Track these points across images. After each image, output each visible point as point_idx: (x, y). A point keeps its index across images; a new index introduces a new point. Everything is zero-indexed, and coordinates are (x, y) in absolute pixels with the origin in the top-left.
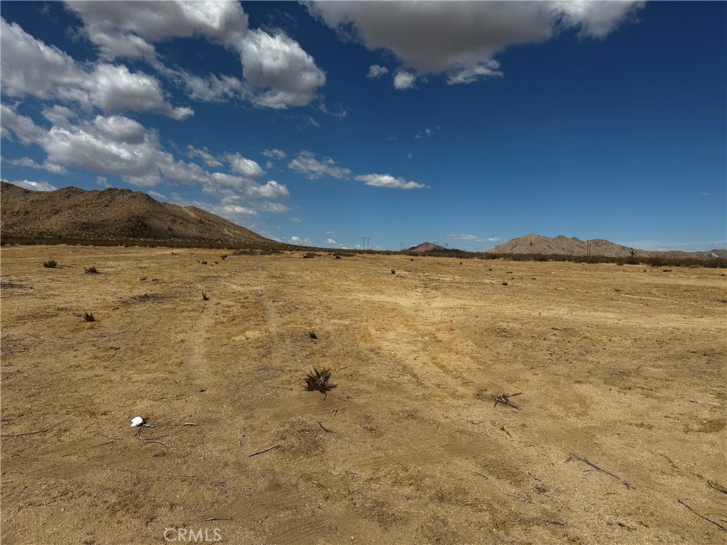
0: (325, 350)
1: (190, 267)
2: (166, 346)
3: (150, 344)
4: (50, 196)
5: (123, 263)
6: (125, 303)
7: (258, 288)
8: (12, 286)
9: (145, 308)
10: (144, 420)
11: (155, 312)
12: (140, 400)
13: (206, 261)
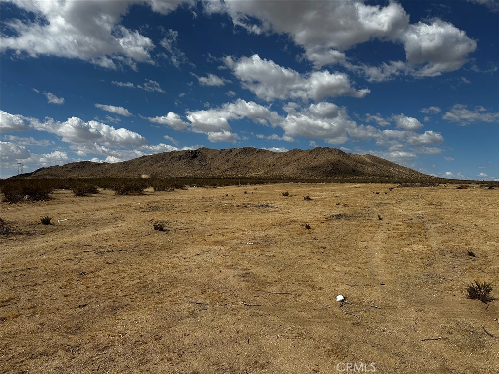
0: (483, 267)
1: (367, 196)
2: (355, 250)
3: (345, 247)
4: (285, 155)
5: (324, 194)
6: (328, 219)
7: (419, 212)
8: (268, 206)
9: (340, 223)
10: (344, 298)
11: (347, 226)
12: (341, 284)
13: (378, 192)
